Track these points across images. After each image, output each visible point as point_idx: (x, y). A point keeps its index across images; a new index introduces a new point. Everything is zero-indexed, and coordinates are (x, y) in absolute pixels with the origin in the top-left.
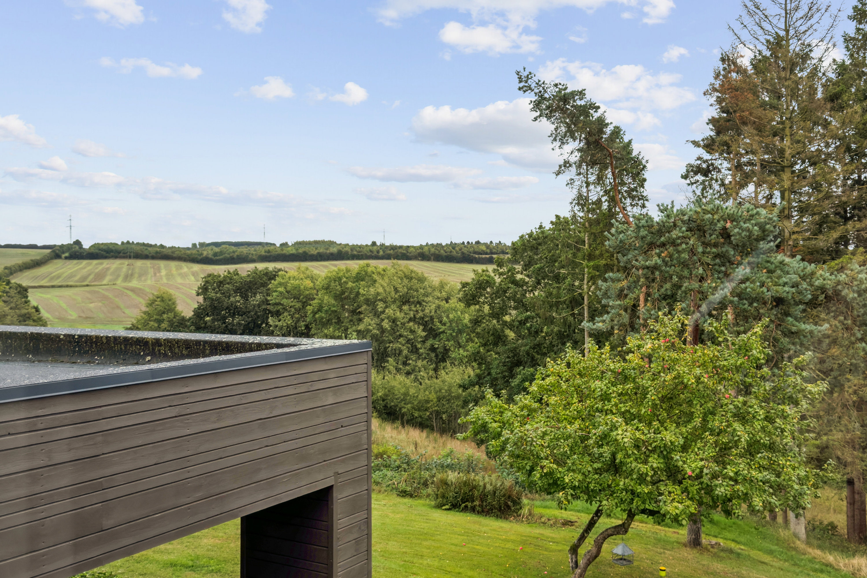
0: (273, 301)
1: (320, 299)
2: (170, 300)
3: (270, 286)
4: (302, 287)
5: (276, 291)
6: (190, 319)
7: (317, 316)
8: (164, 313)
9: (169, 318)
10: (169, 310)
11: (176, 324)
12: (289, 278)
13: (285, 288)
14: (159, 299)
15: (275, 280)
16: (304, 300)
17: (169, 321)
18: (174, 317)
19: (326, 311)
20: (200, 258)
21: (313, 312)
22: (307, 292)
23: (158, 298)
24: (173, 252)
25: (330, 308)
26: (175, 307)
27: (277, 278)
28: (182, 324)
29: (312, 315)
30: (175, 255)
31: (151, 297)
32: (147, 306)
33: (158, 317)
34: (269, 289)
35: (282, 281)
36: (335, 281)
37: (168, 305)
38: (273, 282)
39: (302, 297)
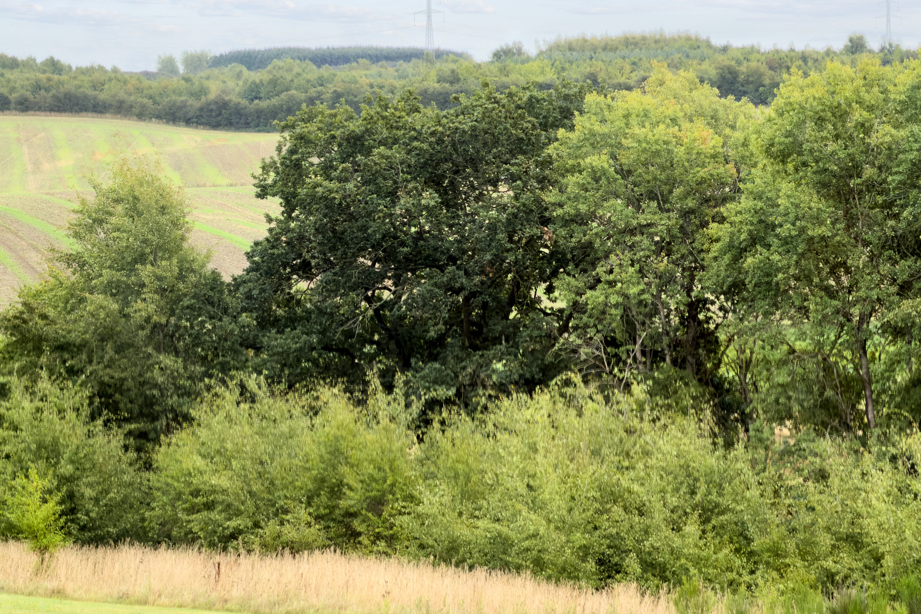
0: (568, 209)
1: (759, 197)
2: (163, 210)
3: (551, 150)
4: (680, 152)
5: (577, 169)
6: (238, 283)
7: (750, 261)
8: (141, 259)
9: (160, 278)
10: (160, 247)
11: (186, 302)
12: (627, 116)
13: (614, 157)
14: (120, 208)
15: (572, 128)
16: (691, 203)
17: (162, 291)
18: (181, 277)
19: (786, 241)
20: (195, 104)
21: (730, 246)
22: (702, 173)
23: (117, 201)
24: (96, 86)
25: (803, 230)
26: (183, 239)
27: (578, 119)
28: (209, 301)
29: (727, 259)
30: (102, 96)
31: (92, 199)
32: (77, 235)
33: (118, 275)
34: (547, 162)
35: (598, 128)
36: (820, 121)
37: (159, 230)
38: (561, 133)
39: (677, 191)
